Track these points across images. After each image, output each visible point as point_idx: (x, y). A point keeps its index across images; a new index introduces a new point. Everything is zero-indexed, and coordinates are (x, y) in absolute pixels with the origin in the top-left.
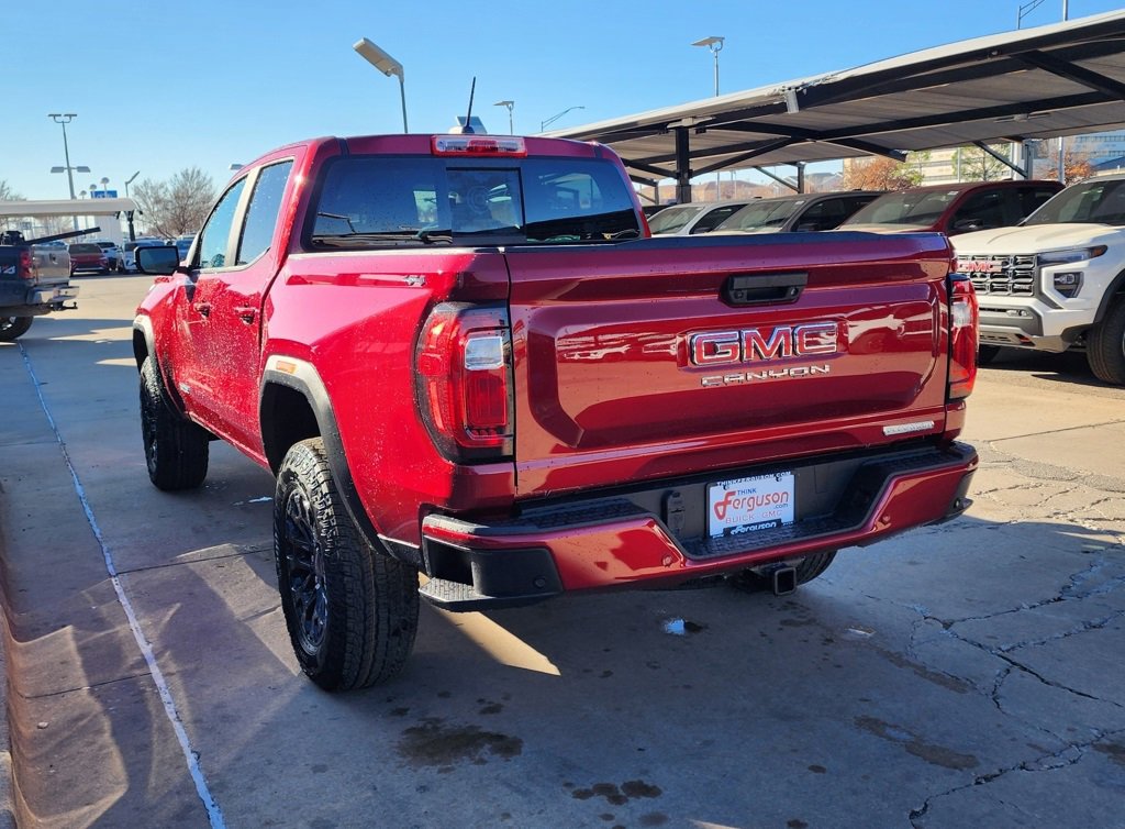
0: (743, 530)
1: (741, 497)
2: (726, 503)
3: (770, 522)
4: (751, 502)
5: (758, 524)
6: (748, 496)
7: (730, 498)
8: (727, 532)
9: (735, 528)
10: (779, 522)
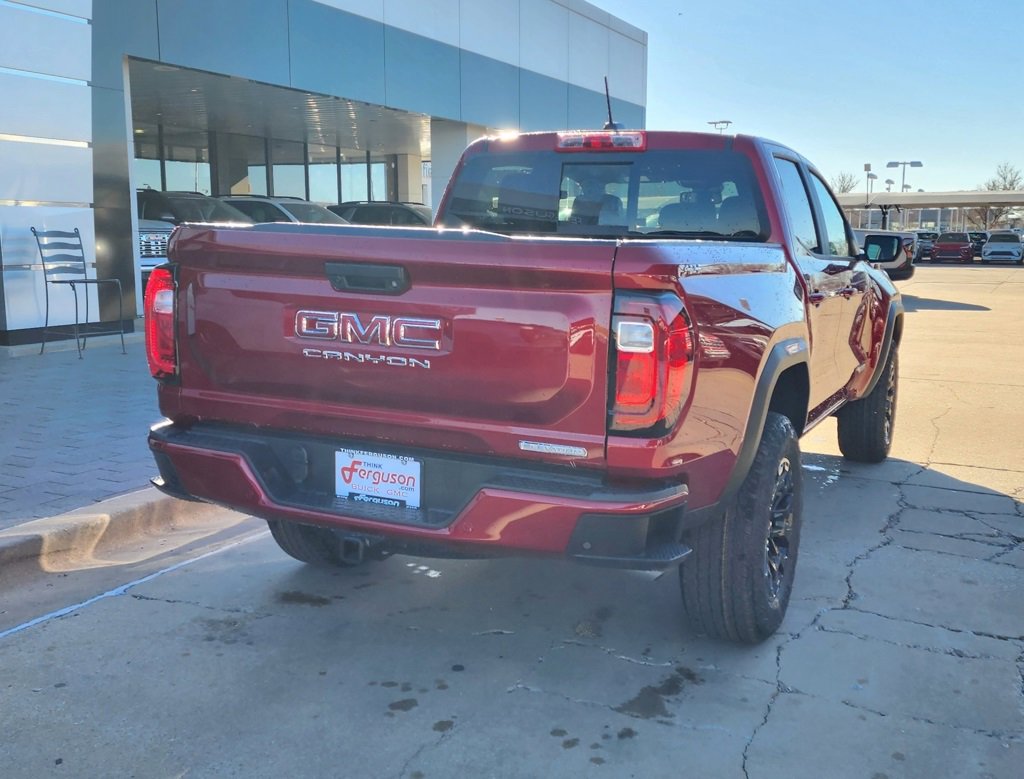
0: (367, 499)
1: (367, 469)
2: (352, 470)
3: (394, 500)
4: (377, 476)
5: (381, 498)
6: (374, 470)
7: (356, 467)
8: (352, 495)
9: (358, 495)
10: (403, 503)
